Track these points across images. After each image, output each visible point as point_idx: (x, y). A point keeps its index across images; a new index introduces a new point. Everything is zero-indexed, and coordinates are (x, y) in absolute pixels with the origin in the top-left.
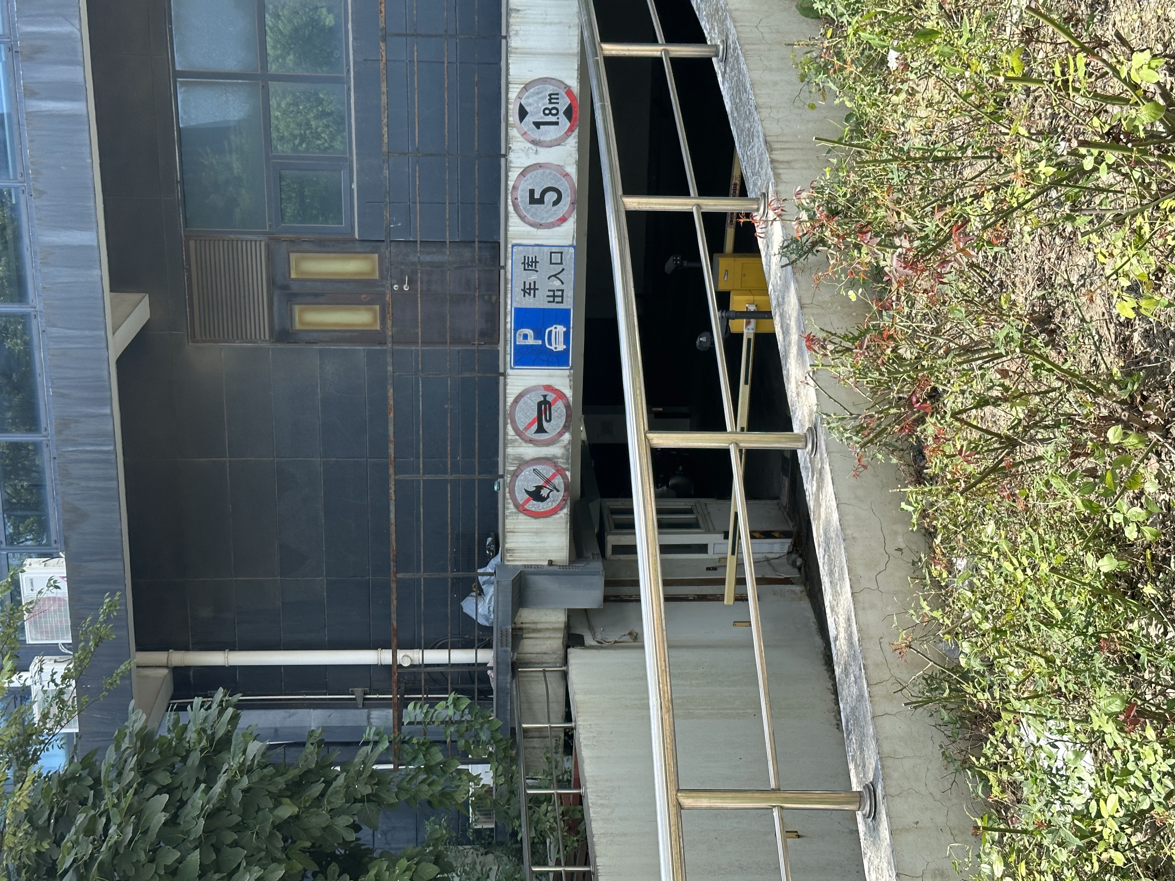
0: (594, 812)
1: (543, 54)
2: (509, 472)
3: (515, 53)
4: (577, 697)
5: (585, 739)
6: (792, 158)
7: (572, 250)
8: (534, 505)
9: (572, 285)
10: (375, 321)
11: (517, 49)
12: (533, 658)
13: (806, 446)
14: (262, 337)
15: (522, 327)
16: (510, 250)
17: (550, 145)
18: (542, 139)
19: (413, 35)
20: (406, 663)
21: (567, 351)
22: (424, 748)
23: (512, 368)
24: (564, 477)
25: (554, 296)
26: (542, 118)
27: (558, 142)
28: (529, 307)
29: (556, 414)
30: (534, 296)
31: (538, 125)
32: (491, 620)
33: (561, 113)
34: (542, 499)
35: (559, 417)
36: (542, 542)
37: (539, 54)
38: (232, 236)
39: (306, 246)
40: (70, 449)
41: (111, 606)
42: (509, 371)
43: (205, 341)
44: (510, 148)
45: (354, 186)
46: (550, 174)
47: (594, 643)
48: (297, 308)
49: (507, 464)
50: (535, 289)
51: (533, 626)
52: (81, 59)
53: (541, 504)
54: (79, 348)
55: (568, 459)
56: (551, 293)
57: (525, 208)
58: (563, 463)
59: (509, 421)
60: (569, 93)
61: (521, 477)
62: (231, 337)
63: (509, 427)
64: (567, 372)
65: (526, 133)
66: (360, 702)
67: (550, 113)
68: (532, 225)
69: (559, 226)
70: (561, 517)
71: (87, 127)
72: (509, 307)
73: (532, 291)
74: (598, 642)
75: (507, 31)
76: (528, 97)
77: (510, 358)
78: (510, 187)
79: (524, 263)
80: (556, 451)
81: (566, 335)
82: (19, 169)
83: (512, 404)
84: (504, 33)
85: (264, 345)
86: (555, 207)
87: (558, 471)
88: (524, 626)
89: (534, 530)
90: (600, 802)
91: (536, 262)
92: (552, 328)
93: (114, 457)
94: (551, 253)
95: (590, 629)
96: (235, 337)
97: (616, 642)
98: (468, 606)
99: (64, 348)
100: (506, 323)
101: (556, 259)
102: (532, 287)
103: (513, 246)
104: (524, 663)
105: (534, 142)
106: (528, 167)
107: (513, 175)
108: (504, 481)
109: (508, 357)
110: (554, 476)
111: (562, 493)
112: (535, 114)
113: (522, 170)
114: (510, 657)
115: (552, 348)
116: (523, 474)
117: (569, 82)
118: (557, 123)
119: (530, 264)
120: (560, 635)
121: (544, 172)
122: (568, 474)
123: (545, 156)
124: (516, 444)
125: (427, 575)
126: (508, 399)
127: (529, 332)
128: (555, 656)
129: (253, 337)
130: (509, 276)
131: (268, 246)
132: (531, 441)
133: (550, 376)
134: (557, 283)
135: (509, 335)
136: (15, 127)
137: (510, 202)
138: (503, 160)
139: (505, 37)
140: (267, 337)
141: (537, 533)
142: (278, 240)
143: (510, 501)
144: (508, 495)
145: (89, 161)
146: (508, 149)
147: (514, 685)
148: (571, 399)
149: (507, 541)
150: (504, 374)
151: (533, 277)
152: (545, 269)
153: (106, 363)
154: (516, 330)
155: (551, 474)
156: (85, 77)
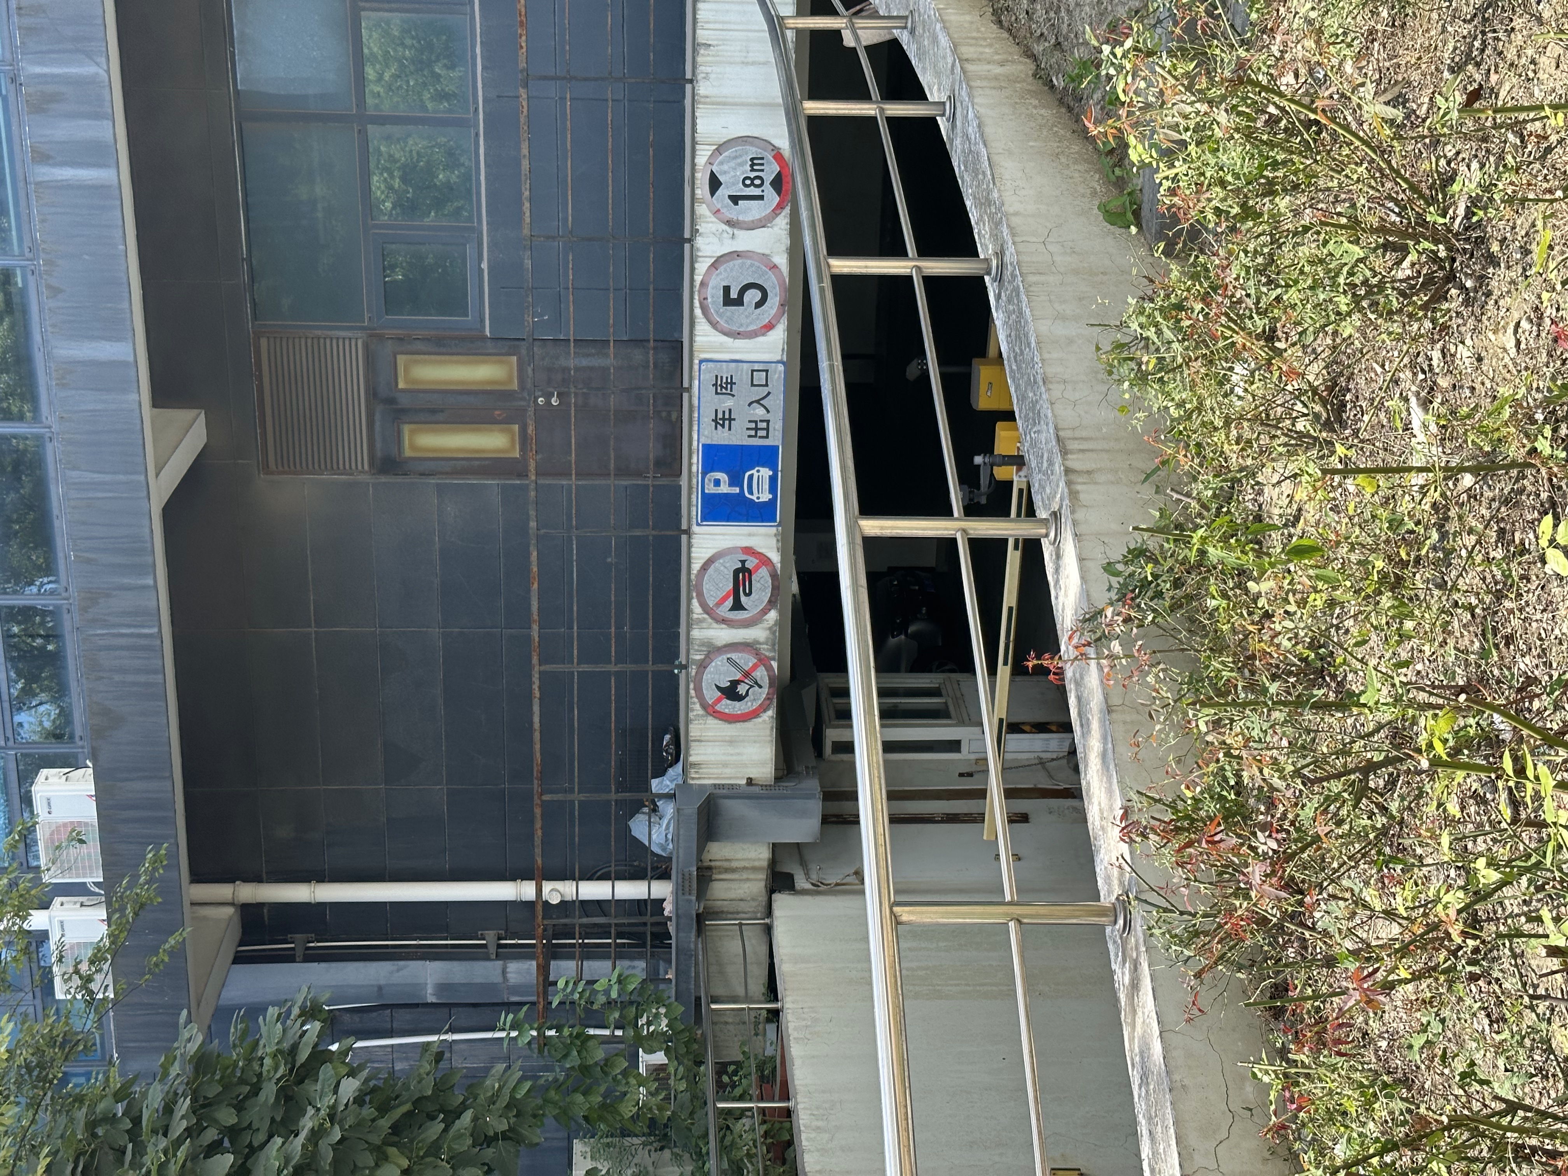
0: (807, 1139)
1: (742, 104)
2: (695, 662)
3: (705, 103)
4: (783, 968)
5: (795, 1029)
6: (1094, 466)
7: (781, 368)
8: (728, 706)
9: (781, 414)
10: (513, 446)
11: (707, 97)
12: (725, 906)
13: (1115, 922)
14: (360, 467)
15: (712, 470)
16: (696, 367)
17: (751, 226)
18: (741, 218)
19: (564, 78)
20: (555, 900)
21: (773, 502)
22: (578, 1043)
23: (698, 524)
24: (769, 669)
25: (756, 429)
26: (741, 190)
27: (762, 224)
28: (722, 443)
29: (759, 585)
30: (730, 429)
31: (735, 199)
32: (668, 851)
33: (767, 183)
34: (740, 698)
35: (763, 589)
36: (738, 754)
37: (736, 104)
38: (319, 333)
39: (419, 346)
40: (99, 632)
41: (155, 862)
42: (695, 528)
43: (284, 473)
44: (697, 230)
45: (484, 265)
46: (752, 265)
47: (808, 886)
48: (406, 429)
49: (692, 651)
50: (730, 419)
51: (726, 864)
52: (110, 111)
53: (737, 704)
54: (110, 498)
55: (774, 645)
56: (753, 425)
57: (717, 312)
58: (768, 650)
59: (694, 594)
60: (778, 157)
61: (711, 669)
62: (316, 466)
63: (695, 603)
64: (774, 530)
65: (719, 210)
66: (492, 950)
67: (752, 184)
68: (726, 334)
69: (763, 335)
70: (764, 721)
71: (119, 203)
72: (695, 443)
73: (727, 422)
74: (813, 884)
75: (694, 73)
76: (721, 163)
77: (696, 511)
78: (697, 284)
79: (715, 385)
80: (758, 634)
81: (773, 480)
82: (27, 243)
83: (699, 571)
84: (688, 76)
85: (361, 478)
86: (758, 310)
87: (760, 660)
88: (713, 864)
89: (727, 739)
90: (816, 1123)
91: (732, 383)
92: (754, 471)
93: (159, 642)
94: (753, 371)
95: (801, 864)
96: (323, 466)
97: (837, 884)
98: (639, 827)
99: (89, 498)
100: (690, 465)
101: (760, 379)
102: (727, 416)
103: (701, 362)
104: (714, 913)
105: (729, 223)
106: (722, 256)
107: (702, 267)
108: (687, 674)
109: (694, 509)
110: (755, 667)
111: (765, 690)
112: (731, 185)
113: (713, 260)
114: (695, 907)
115: (754, 498)
116: (713, 664)
117: (777, 142)
118: (761, 198)
119: (724, 386)
120: (762, 876)
121: (743, 263)
122: (775, 664)
123: (746, 241)
124: (704, 625)
125: (582, 797)
126: (693, 566)
127: (723, 476)
128: (754, 904)
129: (347, 467)
130: (695, 402)
131: (366, 347)
132: (724, 621)
133: (750, 535)
134: (760, 412)
135: (694, 481)
136: (21, 184)
137: (697, 303)
138: (687, 246)
139: (691, 81)
140: (366, 467)
141: (731, 742)
142: (381, 338)
143: (695, 700)
144: (692, 693)
145: (122, 247)
146: (695, 232)
147: (700, 946)
148: (779, 565)
149: (692, 752)
150: (688, 532)
151: (728, 403)
152: (744, 392)
153: (148, 517)
154: (704, 474)
155: (751, 665)
156: (115, 134)
